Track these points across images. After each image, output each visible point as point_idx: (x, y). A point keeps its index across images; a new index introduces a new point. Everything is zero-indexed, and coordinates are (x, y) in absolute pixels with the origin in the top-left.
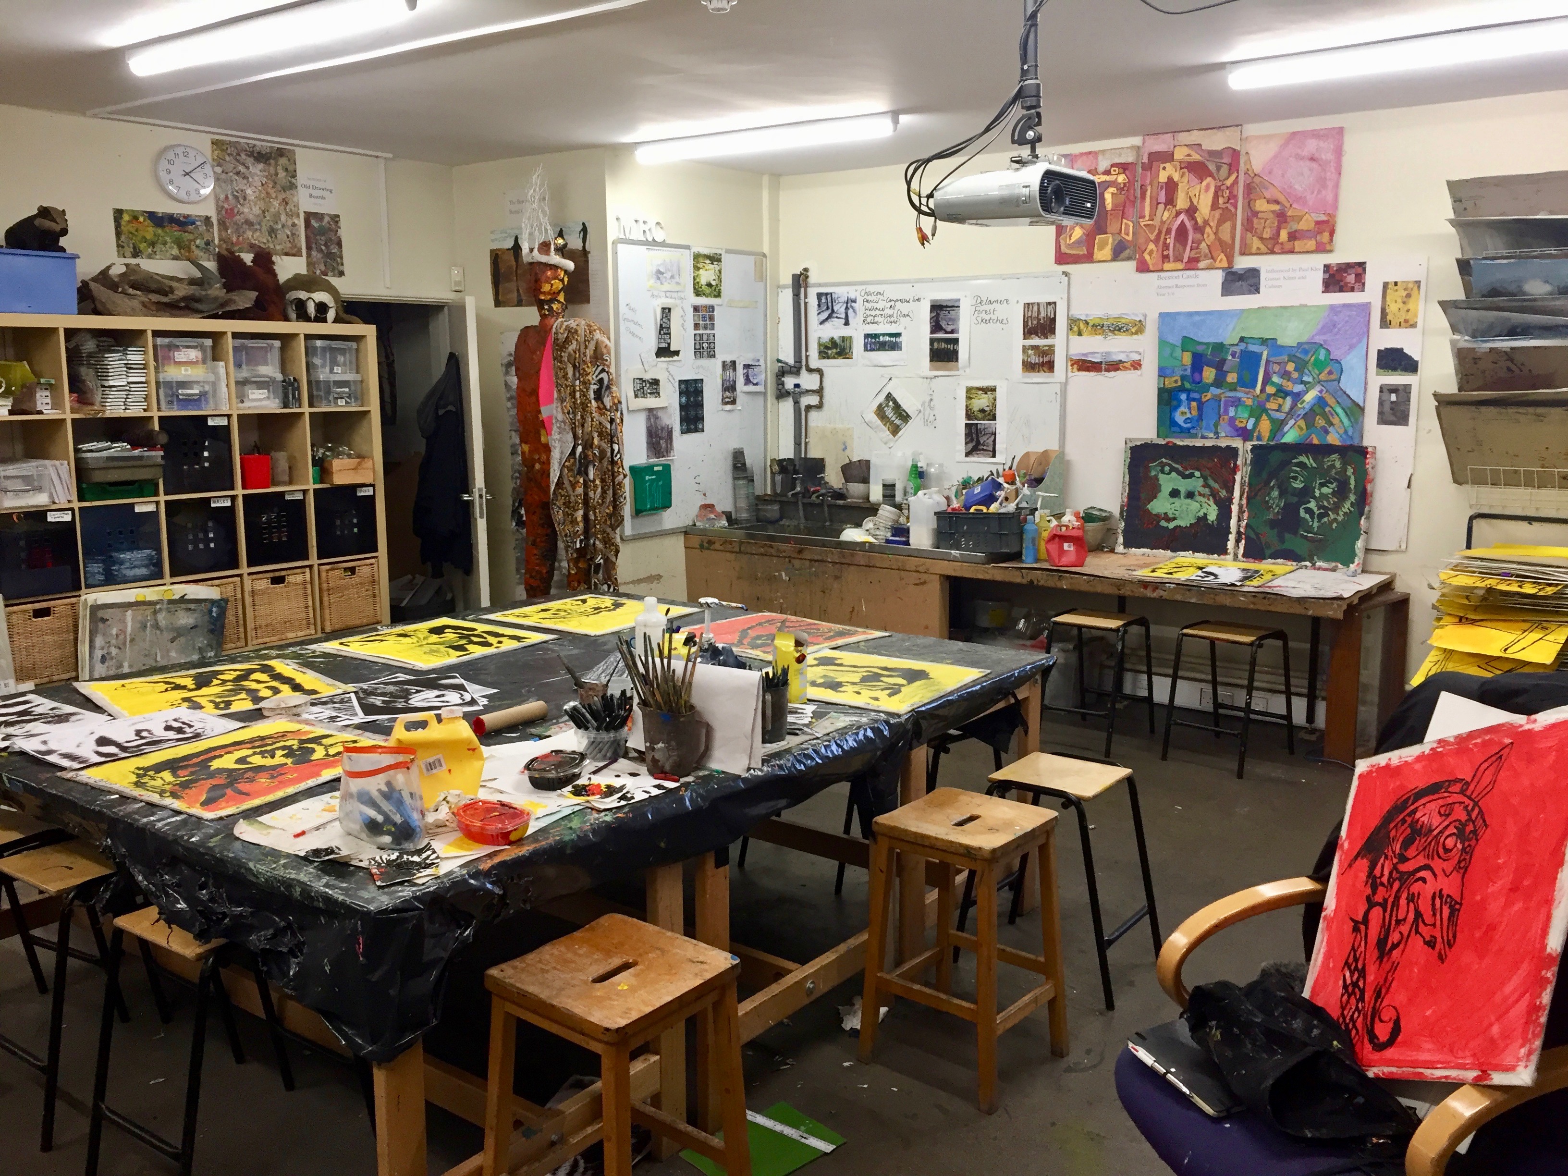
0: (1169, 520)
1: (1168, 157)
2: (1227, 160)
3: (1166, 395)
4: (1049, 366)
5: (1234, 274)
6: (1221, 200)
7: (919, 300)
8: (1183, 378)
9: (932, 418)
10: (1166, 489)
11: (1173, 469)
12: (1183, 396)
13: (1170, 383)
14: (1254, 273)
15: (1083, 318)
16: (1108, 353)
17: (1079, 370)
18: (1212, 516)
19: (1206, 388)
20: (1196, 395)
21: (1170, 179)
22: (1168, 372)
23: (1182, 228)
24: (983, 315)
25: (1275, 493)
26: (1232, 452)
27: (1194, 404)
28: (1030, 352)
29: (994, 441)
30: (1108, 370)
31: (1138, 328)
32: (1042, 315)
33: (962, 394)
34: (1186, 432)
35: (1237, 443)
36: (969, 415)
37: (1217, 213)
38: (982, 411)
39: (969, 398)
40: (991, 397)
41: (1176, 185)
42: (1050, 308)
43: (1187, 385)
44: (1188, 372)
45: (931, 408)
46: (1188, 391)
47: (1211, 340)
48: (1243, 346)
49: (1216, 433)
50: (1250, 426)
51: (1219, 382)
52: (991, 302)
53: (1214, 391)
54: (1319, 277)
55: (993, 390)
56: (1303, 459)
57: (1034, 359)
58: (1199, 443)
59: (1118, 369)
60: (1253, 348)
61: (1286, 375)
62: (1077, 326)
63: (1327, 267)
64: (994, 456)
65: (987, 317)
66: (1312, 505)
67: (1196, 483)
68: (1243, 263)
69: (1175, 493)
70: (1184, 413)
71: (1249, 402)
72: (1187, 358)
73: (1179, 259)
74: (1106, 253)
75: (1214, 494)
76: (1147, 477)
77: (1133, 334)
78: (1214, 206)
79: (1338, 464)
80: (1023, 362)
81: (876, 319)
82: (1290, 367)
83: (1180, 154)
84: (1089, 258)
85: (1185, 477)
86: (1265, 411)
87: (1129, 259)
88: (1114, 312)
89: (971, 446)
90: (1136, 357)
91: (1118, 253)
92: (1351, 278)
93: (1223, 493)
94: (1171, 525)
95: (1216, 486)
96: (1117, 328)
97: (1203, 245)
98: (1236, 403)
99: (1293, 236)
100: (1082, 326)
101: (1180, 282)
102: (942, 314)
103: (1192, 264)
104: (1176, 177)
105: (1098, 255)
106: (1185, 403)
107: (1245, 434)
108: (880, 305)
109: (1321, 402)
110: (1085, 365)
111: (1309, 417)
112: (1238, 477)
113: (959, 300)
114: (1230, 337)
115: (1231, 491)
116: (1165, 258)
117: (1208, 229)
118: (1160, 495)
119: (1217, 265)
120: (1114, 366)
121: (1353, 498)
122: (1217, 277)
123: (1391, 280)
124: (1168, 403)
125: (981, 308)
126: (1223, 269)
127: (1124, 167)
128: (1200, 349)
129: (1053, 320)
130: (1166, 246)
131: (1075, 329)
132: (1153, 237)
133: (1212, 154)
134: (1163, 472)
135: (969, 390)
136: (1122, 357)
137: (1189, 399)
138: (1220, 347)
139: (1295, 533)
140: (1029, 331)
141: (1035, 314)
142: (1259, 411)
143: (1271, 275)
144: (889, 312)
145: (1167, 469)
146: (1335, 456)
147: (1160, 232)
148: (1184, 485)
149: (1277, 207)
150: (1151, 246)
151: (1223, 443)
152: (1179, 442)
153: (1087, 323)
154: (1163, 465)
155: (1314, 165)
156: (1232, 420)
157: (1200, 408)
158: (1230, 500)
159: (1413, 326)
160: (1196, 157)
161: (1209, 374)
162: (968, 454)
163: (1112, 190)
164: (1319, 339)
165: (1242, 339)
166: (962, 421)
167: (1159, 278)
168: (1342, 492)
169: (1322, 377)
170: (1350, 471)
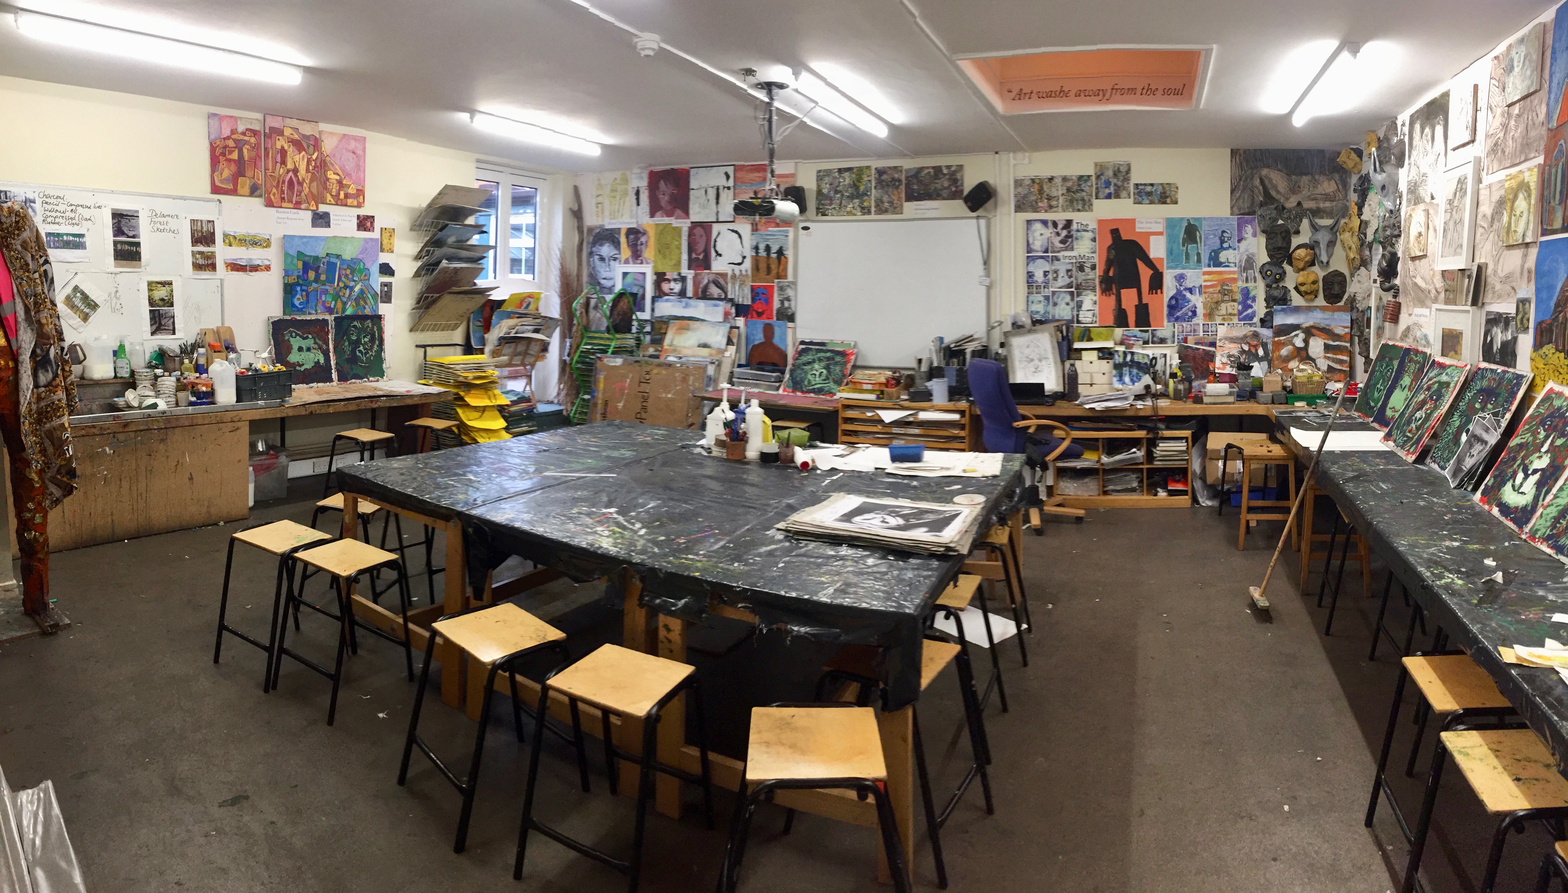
0: (301, 366)
1: (280, 132)
2: (312, 142)
3: (289, 288)
4: (213, 267)
5: (318, 214)
6: (311, 168)
7: (99, 207)
8: (298, 277)
9: (118, 306)
10: (295, 347)
11: (297, 334)
12: (299, 289)
13: (291, 280)
14: (326, 215)
15: (232, 234)
16: (250, 259)
17: (232, 270)
18: (322, 361)
19: (310, 284)
20: (304, 288)
21: (283, 148)
22: (290, 273)
23: (291, 182)
24: (158, 225)
25: (347, 344)
26: (325, 322)
27: (304, 293)
28: (198, 256)
29: (174, 323)
30: (251, 271)
31: (266, 243)
32: (205, 229)
33: (144, 287)
34: (301, 311)
35: (327, 317)
36: (152, 302)
37: (310, 174)
38: (162, 300)
39: (150, 290)
40: (168, 289)
41: (286, 152)
42: (210, 225)
43: (301, 282)
44: (301, 274)
45: (117, 299)
46: (301, 285)
47: (313, 254)
48: (328, 258)
49: (316, 311)
50: (332, 306)
51: (317, 280)
52: (164, 216)
53: (315, 285)
54: (355, 221)
55: (170, 284)
56: (355, 323)
57: (201, 261)
58: (308, 318)
59: (257, 270)
60: (333, 260)
61: (346, 276)
62: (230, 240)
63: (358, 217)
64: (174, 333)
65: (162, 227)
66: (361, 348)
67: (310, 342)
68: (323, 208)
69: (300, 349)
70: (299, 299)
71: (332, 292)
72: (300, 265)
73: (290, 201)
74: (247, 190)
75: (320, 348)
76: (284, 341)
77: (264, 247)
78: (308, 171)
79: (370, 325)
80: (193, 263)
81: (57, 220)
82: (348, 272)
83: (287, 132)
84: (234, 192)
85: (304, 339)
86: (340, 297)
87: (260, 196)
88: (252, 232)
89: (155, 327)
90: (267, 263)
91: (254, 191)
92: (369, 224)
93: (324, 347)
94: (302, 369)
95: (320, 343)
96: (255, 242)
97: (303, 194)
98: (326, 292)
99: (347, 196)
100: (232, 239)
101: (290, 216)
102: (123, 221)
103: (297, 206)
104: (286, 147)
105: (240, 190)
106: (300, 292)
107: (330, 311)
108: (61, 208)
109: (362, 291)
110: (235, 267)
111: (357, 300)
112: (330, 337)
113: (137, 212)
114: (321, 253)
115: (328, 345)
116: (283, 199)
117: (305, 185)
118: (293, 351)
119: (311, 208)
120: (255, 268)
121: (377, 342)
122: (309, 215)
123: (384, 227)
124: (291, 293)
125: (157, 220)
126: (313, 211)
127: (255, 133)
128: (306, 259)
129: (213, 234)
130: (283, 192)
131: (227, 241)
132: (275, 184)
133: (304, 136)
134: (292, 336)
135: (150, 284)
136: (259, 262)
137: (302, 290)
138: (317, 258)
139: (357, 364)
140: (195, 241)
141: (199, 228)
142: (337, 297)
143: (336, 218)
144: (69, 214)
145: (294, 334)
146: (369, 321)
147: (279, 182)
148: (304, 344)
149: (338, 178)
150: (274, 190)
151: (320, 317)
152: (298, 318)
153: (235, 237)
154: (291, 332)
155: (354, 156)
156: (324, 302)
157: (307, 296)
158: (328, 350)
159: (392, 252)
160: (296, 137)
161: (312, 275)
162: (153, 334)
163: (247, 146)
164: (360, 257)
165: (327, 254)
166: (146, 309)
167: (277, 212)
168: (372, 340)
169: (362, 277)
170: (375, 329)
